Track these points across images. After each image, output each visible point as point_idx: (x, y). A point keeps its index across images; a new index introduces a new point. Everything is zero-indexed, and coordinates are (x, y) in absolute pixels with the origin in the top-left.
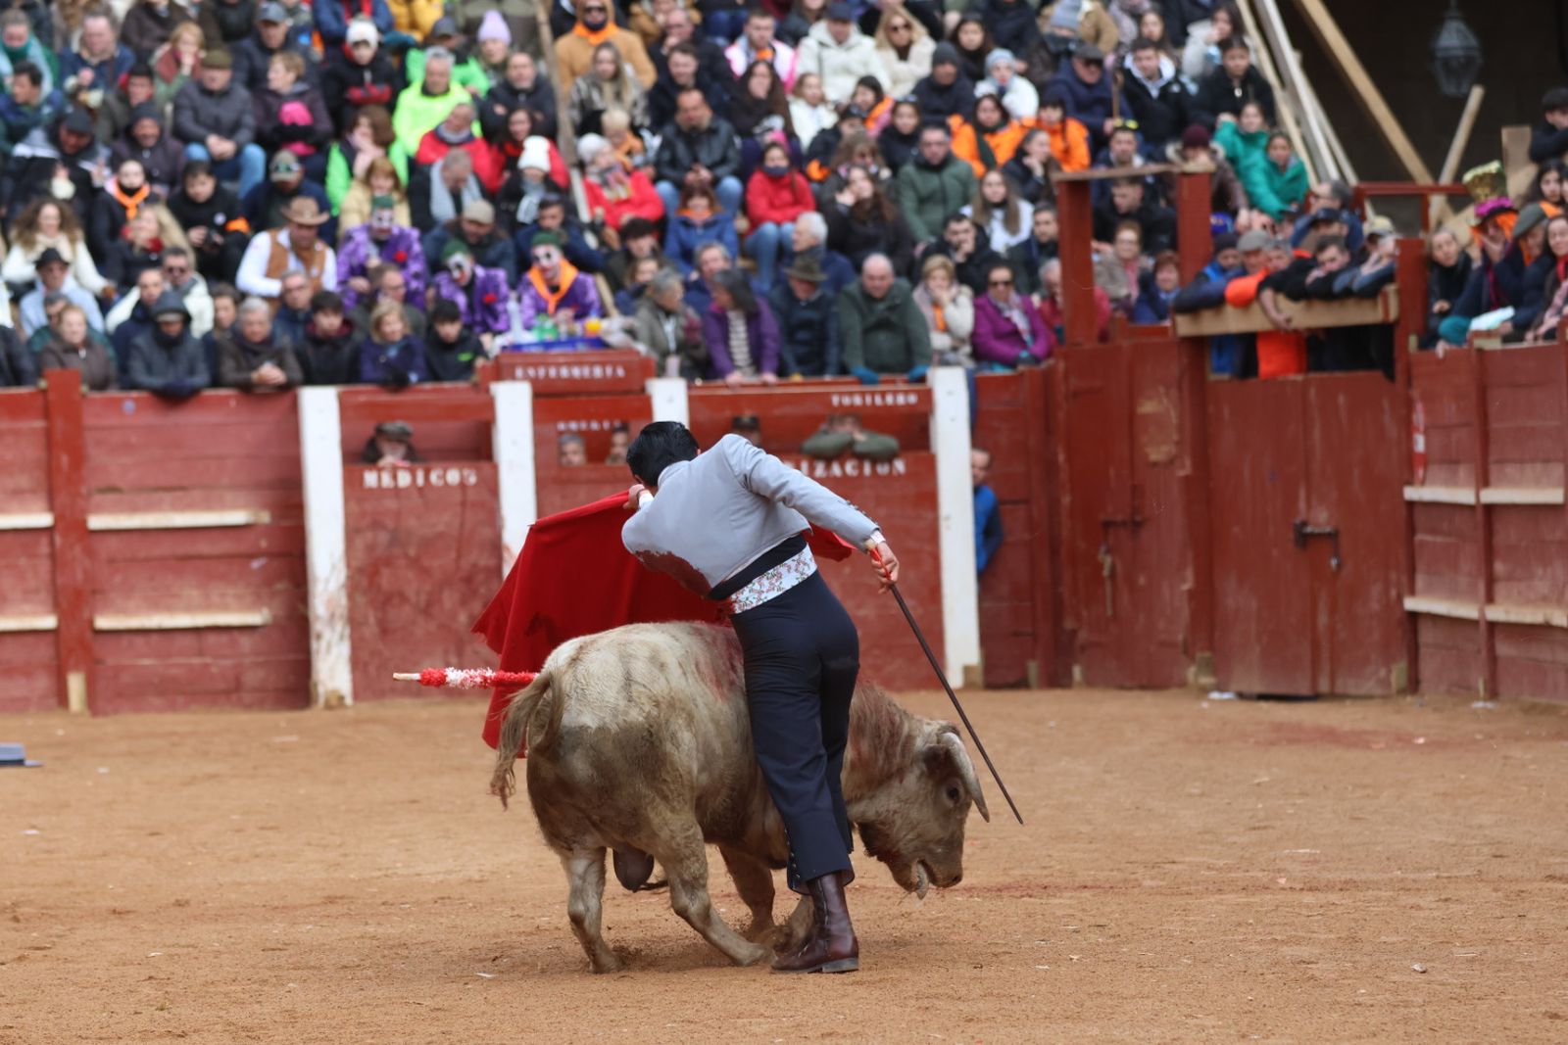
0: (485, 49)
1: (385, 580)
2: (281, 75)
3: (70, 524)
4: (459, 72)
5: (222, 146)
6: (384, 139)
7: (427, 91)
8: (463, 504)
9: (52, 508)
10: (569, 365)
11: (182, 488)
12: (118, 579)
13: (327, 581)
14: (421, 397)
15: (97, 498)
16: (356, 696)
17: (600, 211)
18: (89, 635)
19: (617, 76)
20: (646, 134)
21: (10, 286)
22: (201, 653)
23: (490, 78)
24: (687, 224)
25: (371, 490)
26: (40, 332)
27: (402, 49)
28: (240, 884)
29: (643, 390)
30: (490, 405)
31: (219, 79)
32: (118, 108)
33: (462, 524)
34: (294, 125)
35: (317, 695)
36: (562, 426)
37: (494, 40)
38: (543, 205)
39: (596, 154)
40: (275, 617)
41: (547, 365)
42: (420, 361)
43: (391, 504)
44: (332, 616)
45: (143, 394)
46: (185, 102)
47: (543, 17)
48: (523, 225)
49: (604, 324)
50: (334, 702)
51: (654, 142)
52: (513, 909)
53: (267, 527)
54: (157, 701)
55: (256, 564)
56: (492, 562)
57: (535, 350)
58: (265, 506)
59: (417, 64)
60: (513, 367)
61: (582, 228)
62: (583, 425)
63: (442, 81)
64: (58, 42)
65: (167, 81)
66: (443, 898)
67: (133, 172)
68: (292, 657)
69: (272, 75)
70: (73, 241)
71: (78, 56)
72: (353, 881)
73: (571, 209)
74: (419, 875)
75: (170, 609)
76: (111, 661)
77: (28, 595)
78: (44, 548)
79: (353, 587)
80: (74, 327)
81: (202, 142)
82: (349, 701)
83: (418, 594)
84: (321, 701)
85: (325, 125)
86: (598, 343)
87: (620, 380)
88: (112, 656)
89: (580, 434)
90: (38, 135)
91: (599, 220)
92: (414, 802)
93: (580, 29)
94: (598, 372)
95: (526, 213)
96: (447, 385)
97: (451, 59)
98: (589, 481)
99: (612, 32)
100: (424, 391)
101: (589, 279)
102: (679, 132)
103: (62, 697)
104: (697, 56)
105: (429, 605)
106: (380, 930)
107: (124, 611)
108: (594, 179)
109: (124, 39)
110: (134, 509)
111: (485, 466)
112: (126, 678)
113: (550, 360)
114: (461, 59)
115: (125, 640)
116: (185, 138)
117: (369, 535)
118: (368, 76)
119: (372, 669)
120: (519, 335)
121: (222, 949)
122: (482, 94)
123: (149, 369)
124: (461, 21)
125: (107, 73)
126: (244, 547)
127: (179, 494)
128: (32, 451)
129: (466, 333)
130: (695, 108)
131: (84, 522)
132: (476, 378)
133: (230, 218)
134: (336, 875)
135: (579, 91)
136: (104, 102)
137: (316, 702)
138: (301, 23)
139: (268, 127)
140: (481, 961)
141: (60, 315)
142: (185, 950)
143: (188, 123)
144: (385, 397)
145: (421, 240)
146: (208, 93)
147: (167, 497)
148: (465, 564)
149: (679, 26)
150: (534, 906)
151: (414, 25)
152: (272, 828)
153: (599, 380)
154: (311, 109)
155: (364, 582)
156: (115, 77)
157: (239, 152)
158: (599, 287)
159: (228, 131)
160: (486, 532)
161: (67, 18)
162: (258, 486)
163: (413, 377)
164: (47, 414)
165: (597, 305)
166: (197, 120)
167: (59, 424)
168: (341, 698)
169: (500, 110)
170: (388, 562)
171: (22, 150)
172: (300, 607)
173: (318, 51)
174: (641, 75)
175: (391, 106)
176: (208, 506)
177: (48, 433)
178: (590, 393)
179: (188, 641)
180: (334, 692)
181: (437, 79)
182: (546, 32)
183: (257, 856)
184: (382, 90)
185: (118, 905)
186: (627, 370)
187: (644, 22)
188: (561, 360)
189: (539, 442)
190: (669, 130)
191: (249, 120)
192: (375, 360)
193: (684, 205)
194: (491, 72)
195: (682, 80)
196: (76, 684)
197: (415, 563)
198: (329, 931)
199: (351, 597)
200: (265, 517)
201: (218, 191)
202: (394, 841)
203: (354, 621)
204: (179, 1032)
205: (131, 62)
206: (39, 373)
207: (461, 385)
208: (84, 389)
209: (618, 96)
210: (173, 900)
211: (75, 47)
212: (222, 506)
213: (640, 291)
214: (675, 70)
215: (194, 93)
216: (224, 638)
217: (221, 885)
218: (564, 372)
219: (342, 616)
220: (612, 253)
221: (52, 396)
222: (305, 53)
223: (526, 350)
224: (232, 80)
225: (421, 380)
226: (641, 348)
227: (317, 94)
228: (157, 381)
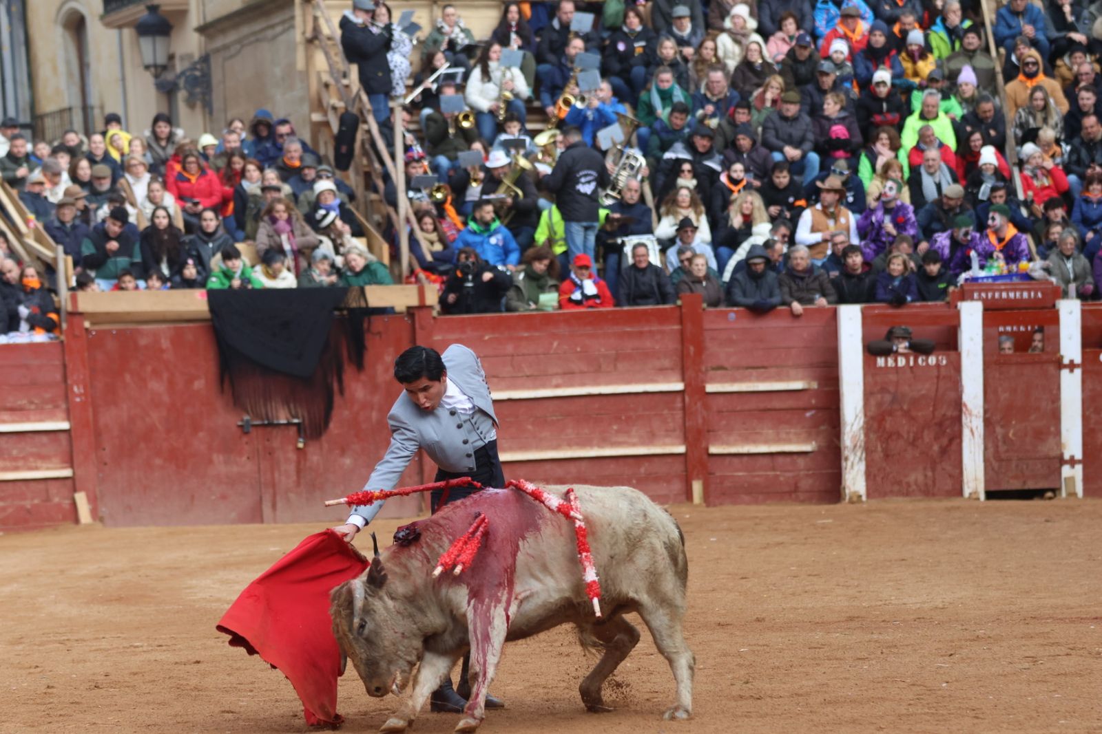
0: (960, 89)
1: (888, 424)
2: (832, 107)
3: (695, 389)
4: (944, 105)
5: (792, 152)
6: (895, 146)
7: (923, 117)
8: (938, 377)
9: (683, 380)
10: (1007, 291)
11: (764, 367)
12: (724, 422)
13: (852, 425)
14: (914, 310)
15: (711, 373)
16: (868, 495)
17: (1030, 193)
18: (705, 457)
19: (1045, 108)
20: (1063, 144)
21: (660, 241)
22: (773, 469)
23: (963, 108)
24: (1087, 201)
25: (881, 368)
26: (677, 270)
27: (909, 90)
28: (795, 608)
29: (1054, 306)
30: (957, 316)
31: (792, 110)
32: (727, 128)
33: (937, 390)
34: (838, 138)
35: (845, 495)
36: (1001, 329)
37: (967, 84)
38: (994, 189)
39: (1030, 157)
40: (819, 447)
41: (994, 291)
42: (914, 288)
43: (893, 377)
44: (855, 446)
45: (741, 309)
46: (770, 125)
47: (998, 69)
48: (982, 201)
49: (1031, 265)
50: (855, 499)
51: (1068, 148)
52: (962, 625)
53: (814, 390)
54: (746, 498)
55: (808, 414)
56: (955, 413)
57: (985, 281)
58: (814, 379)
59: (917, 99)
60: (972, 292)
61: (1019, 204)
62: (1015, 328)
63: (934, 110)
64: (692, 87)
65: (759, 111)
66: (919, 618)
67: (738, 169)
68: (830, 471)
69: (826, 106)
70: (698, 214)
71: (705, 95)
72: (865, 607)
73: (1011, 192)
74: (904, 604)
75: (755, 442)
76: (718, 474)
77: (669, 432)
78: (679, 405)
79: (868, 428)
80: (699, 268)
81: (781, 150)
82: (864, 498)
83: (908, 433)
84: (847, 498)
85: (858, 138)
86: (1027, 277)
87: (1039, 299)
88: (719, 471)
89: (1012, 334)
90: (679, 146)
91: (1029, 199)
92: (903, 560)
93: (1021, 77)
94: (1025, 295)
95: (983, 194)
96: (930, 303)
97: (940, 96)
98: (1017, 364)
99: (1042, 79)
100: (915, 307)
101: (1024, 237)
102: (1083, 143)
103: (689, 495)
104: (1096, 93)
105: (915, 440)
106: (881, 637)
107: (728, 444)
108: (1027, 173)
109: (733, 85)
110: (734, 380)
111: (952, 353)
112: (727, 484)
113: (995, 287)
114: (946, 97)
115: (728, 460)
116: (772, 148)
117: (879, 396)
118: (885, 106)
119: (879, 479)
120: (976, 271)
121: (784, 647)
122: (958, 119)
123: (745, 294)
124: (946, 72)
125: (723, 106)
126: (801, 404)
127: (763, 370)
128: (672, 344)
129: (943, 270)
130: (1092, 127)
131: (704, 387)
132: (948, 299)
133: (797, 199)
134: (854, 603)
135: (1020, 117)
136: (719, 125)
137: (844, 499)
138: (845, 73)
139: (822, 139)
140: (942, 656)
141: (690, 260)
142: (762, 648)
143: (772, 139)
144: (890, 311)
145: (915, 212)
146: (785, 119)
147: (754, 372)
148: (939, 414)
149: (1087, 74)
150: (975, 623)
151: (916, 74)
152: (816, 575)
153: (1025, 300)
154: (849, 129)
155: (875, 425)
156: (727, 109)
157: (804, 156)
158: (1027, 242)
159: (797, 144)
160: (952, 395)
161: (697, 71)
162: (811, 366)
163: (909, 298)
164: (681, 322)
165: (1027, 252)
166: (777, 137)
167: (689, 327)
168: (860, 496)
169: (969, 129)
170: (891, 413)
171: (668, 155)
172: (835, 440)
173: (855, 91)
174: (1060, 106)
175: (900, 127)
176: (779, 378)
177: (682, 332)
178: (1019, 309)
179: (766, 461)
180: (855, 492)
181: (930, 108)
182: (1000, 78)
183: (806, 592)
184: (894, 116)
185: (722, 620)
186: (1043, 293)
187: (1064, 71)
188: (1003, 287)
189: (987, 339)
190: (1076, 141)
191: (810, 136)
192: (885, 287)
193: (1087, 190)
194: (964, 105)
195: (1085, 109)
196: (697, 487)
197: (907, 414)
198: (850, 637)
199: (866, 435)
200: (815, 385)
201: (791, 181)
202: (890, 584)
203: (868, 450)
204: (758, 696)
205: (737, 99)
206: (677, 296)
207: (939, 303)
208: (705, 305)
209: (1045, 120)
210: (755, 617)
211: (703, 91)
212: (788, 378)
213: (1053, 245)
214: (1081, 102)
215: (775, 118)
216: (788, 459)
217: (784, 609)
218: (1004, 295)
219: (860, 446)
220: (1037, 220)
221: (684, 310)
222: (847, 93)
223: (980, 281)
224: (800, 111)
225: (913, 301)
226: (1053, 280)
227: (854, 119)
228: (750, 301)
